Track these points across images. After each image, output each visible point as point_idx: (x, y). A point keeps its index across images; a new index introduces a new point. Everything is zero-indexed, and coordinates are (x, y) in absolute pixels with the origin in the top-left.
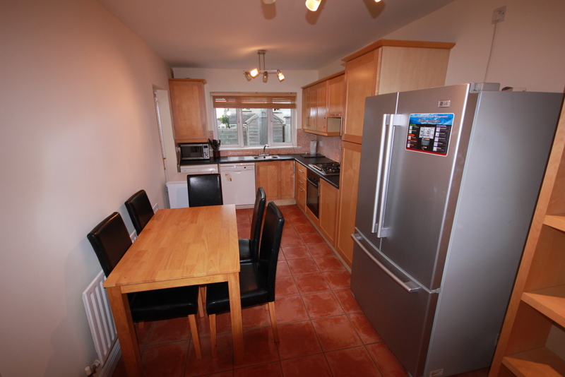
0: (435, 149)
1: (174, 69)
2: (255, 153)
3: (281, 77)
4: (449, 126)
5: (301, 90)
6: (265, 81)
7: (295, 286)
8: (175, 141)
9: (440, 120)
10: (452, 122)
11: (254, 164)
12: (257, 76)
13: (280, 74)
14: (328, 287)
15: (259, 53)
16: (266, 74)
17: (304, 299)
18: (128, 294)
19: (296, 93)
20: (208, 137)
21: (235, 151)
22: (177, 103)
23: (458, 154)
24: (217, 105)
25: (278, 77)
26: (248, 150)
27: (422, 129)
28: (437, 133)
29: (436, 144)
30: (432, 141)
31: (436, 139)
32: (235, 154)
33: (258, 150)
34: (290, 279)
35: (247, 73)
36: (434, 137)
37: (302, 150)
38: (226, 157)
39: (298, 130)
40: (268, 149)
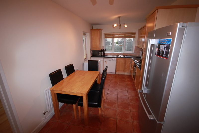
0: (164, 55)
1: (93, 26)
2: (118, 55)
3: (126, 26)
4: (170, 45)
5: (138, 31)
6: (120, 28)
7: (117, 105)
8: (90, 49)
9: (167, 42)
10: (171, 43)
11: (116, 58)
12: (116, 26)
13: (125, 25)
14: (129, 109)
15: (118, 18)
16: (120, 25)
17: (118, 111)
18: (57, 93)
19: (136, 32)
20: (101, 48)
21: (111, 53)
22: (92, 37)
23: (172, 58)
24: (106, 37)
25: (124, 26)
26: (115, 53)
27: (161, 46)
28: (165, 48)
29: (164, 53)
30: (163, 51)
31: (165, 51)
32: (111, 54)
33: (119, 53)
34: (116, 102)
35: (113, 26)
36: (164, 50)
37: (136, 54)
38: (107, 55)
39: (135, 46)
40: (122, 53)
